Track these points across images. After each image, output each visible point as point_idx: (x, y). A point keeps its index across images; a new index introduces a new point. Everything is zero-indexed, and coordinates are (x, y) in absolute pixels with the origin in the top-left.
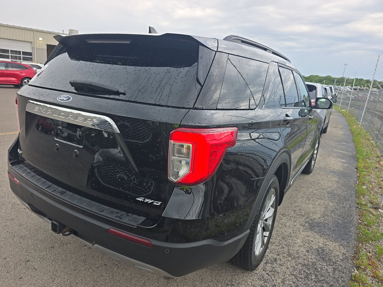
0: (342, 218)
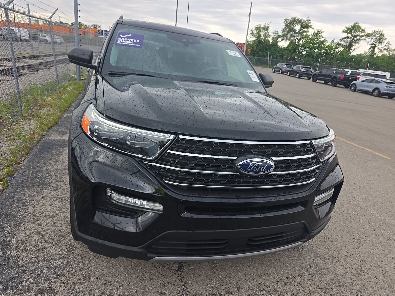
0: (42, 157)
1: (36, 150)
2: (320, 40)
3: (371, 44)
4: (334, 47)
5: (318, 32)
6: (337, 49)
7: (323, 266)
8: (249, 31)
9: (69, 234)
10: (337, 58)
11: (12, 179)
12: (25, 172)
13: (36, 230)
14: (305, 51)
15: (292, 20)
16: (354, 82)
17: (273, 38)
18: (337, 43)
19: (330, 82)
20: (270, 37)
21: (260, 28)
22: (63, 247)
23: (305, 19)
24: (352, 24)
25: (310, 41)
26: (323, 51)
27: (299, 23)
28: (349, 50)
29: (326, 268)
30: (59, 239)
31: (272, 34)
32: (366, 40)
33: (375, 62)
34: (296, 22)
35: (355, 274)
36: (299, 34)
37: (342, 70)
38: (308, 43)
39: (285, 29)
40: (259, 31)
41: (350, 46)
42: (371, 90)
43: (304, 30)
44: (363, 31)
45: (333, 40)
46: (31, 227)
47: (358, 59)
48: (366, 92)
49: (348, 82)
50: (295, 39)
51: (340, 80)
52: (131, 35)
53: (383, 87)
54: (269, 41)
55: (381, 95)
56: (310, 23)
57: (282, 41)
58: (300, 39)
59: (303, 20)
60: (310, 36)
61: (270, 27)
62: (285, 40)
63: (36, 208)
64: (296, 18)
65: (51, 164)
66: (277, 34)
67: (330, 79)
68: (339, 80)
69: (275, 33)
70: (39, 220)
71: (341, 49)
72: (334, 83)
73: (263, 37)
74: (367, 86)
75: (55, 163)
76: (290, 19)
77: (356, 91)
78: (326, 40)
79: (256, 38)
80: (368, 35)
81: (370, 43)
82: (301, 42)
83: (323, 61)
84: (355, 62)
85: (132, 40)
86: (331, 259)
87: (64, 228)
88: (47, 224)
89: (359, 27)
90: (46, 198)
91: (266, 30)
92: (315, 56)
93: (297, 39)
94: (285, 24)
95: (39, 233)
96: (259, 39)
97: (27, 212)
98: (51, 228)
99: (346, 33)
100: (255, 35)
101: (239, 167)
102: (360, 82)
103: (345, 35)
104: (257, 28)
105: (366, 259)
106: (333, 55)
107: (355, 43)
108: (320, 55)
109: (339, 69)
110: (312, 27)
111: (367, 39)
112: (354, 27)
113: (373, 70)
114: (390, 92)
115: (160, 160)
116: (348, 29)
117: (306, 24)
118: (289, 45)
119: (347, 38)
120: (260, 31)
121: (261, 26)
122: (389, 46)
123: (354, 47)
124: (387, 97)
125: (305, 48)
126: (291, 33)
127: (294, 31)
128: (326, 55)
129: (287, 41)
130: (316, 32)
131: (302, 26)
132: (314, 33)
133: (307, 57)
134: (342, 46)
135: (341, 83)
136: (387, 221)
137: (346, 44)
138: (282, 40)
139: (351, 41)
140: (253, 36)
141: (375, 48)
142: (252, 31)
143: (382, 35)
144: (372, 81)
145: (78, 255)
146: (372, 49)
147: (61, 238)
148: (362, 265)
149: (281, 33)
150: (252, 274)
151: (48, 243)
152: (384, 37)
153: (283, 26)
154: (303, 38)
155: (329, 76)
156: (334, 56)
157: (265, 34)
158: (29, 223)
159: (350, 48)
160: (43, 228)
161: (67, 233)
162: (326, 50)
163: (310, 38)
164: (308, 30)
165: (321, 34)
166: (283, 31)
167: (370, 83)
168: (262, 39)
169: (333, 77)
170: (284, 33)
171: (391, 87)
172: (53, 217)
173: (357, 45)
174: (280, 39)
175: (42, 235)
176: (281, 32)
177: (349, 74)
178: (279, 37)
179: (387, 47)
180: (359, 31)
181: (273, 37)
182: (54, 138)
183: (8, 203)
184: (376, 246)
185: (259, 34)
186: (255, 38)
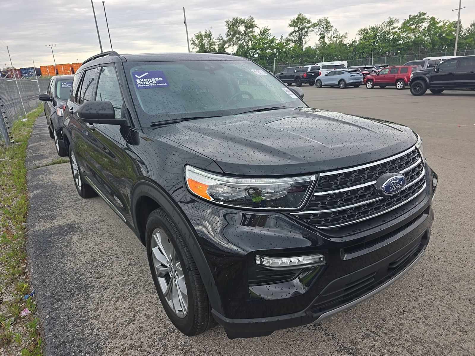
0: (48, 255)
1: (32, 250)
2: (268, 38)
3: (320, 34)
4: (285, 44)
5: (264, 30)
6: (289, 46)
7: (432, 268)
8: (189, 41)
9: (169, 334)
10: (291, 55)
11: (32, 296)
12: (43, 281)
13: (126, 345)
14: (256, 53)
15: (234, 21)
16: (318, 78)
17: (219, 45)
18: (286, 40)
19: (294, 83)
20: (215, 45)
21: (201, 35)
22: (175, 350)
23: (247, 18)
24: (296, 16)
25: (259, 41)
26: (275, 50)
27: (242, 23)
28: (300, 44)
29: (435, 269)
30: (162, 344)
31: (216, 41)
32: (314, 31)
33: (328, 52)
34: (239, 23)
35: (461, 266)
36: (245, 36)
37: (302, 67)
38: (257, 44)
39: (229, 32)
40: (200, 40)
41: (300, 40)
42: (337, 83)
43: (249, 30)
44: (309, 22)
45: (282, 36)
46: (116, 344)
47: (312, 53)
48: (332, 86)
49: (311, 79)
50: (243, 42)
51: (304, 78)
52: (147, 73)
53: (348, 78)
54: (214, 49)
55: (347, 86)
56: (253, 22)
57: (229, 47)
58: (248, 40)
59: (245, 20)
60: (257, 37)
61: (212, 33)
62: (232, 45)
63: (100, 319)
64: (237, 18)
65: (69, 260)
66: (221, 39)
67: (293, 79)
68: (302, 78)
69: (219, 39)
70: (118, 332)
71: (292, 45)
72: (298, 83)
73: (208, 45)
74: (332, 80)
75: (74, 258)
76: (231, 20)
77: (323, 86)
78: (275, 38)
79: (199, 47)
80: (314, 26)
81: (318, 34)
82: (250, 44)
83: (278, 61)
84: (310, 56)
85: (153, 79)
86: (432, 260)
87: (157, 329)
88: (133, 333)
89: (304, 18)
90: (103, 303)
91: (209, 37)
92: (268, 58)
93: (244, 42)
94: (227, 27)
95: (132, 347)
96: (204, 48)
97: (95, 328)
98: (141, 335)
99: (293, 27)
100: (197, 44)
101: (382, 190)
102: (323, 77)
103: (292, 29)
104: (198, 36)
105: (458, 249)
106: (286, 53)
107: (304, 36)
108: (273, 56)
109: (299, 67)
110: (257, 25)
111: (314, 29)
112: (298, 19)
113: (328, 61)
114: (355, 81)
115: (309, 206)
116: (294, 22)
117: (250, 23)
118: (237, 50)
119: (295, 31)
120: (202, 40)
121: (202, 33)
122: (337, 33)
123: (304, 41)
124: (353, 86)
125: (256, 51)
126: (236, 36)
127: (239, 33)
128: (279, 55)
129: (235, 45)
130: (262, 31)
131: (246, 27)
132: (260, 32)
133: (260, 60)
134: (292, 42)
135: (305, 82)
136: (446, 207)
137: (295, 39)
138: (230, 45)
139: (300, 34)
140: (196, 46)
141: (325, 38)
142: (192, 40)
143: (327, 22)
144: (334, 73)
145: (201, 352)
146: (322, 39)
147: (164, 341)
148: (459, 255)
149: (226, 39)
150: (382, 301)
151: (153, 353)
152: (330, 25)
153: (226, 29)
154: (251, 40)
155: (292, 76)
156: (288, 54)
157: (209, 42)
158: (109, 340)
159: (301, 42)
160: (132, 339)
161: (166, 334)
162: (277, 48)
163: (259, 38)
164: (253, 30)
165: (268, 32)
166: (228, 35)
167: (333, 75)
168: (207, 48)
169: (295, 76)
170: (229, 37)
171: (355, 76)
172: (131, 321)
173: (306, 37)
174: (226, 45)
175: (138, 347)
176: (226, 36)
177: (309, 70)
178: (225, 42)
179: (336, 34)
180: (305, 22)
181: (218, 43)
182: (43, 228)
183: (58, 327)
184: (456, 234)
185: (202, 43)
186: (199, 49)
